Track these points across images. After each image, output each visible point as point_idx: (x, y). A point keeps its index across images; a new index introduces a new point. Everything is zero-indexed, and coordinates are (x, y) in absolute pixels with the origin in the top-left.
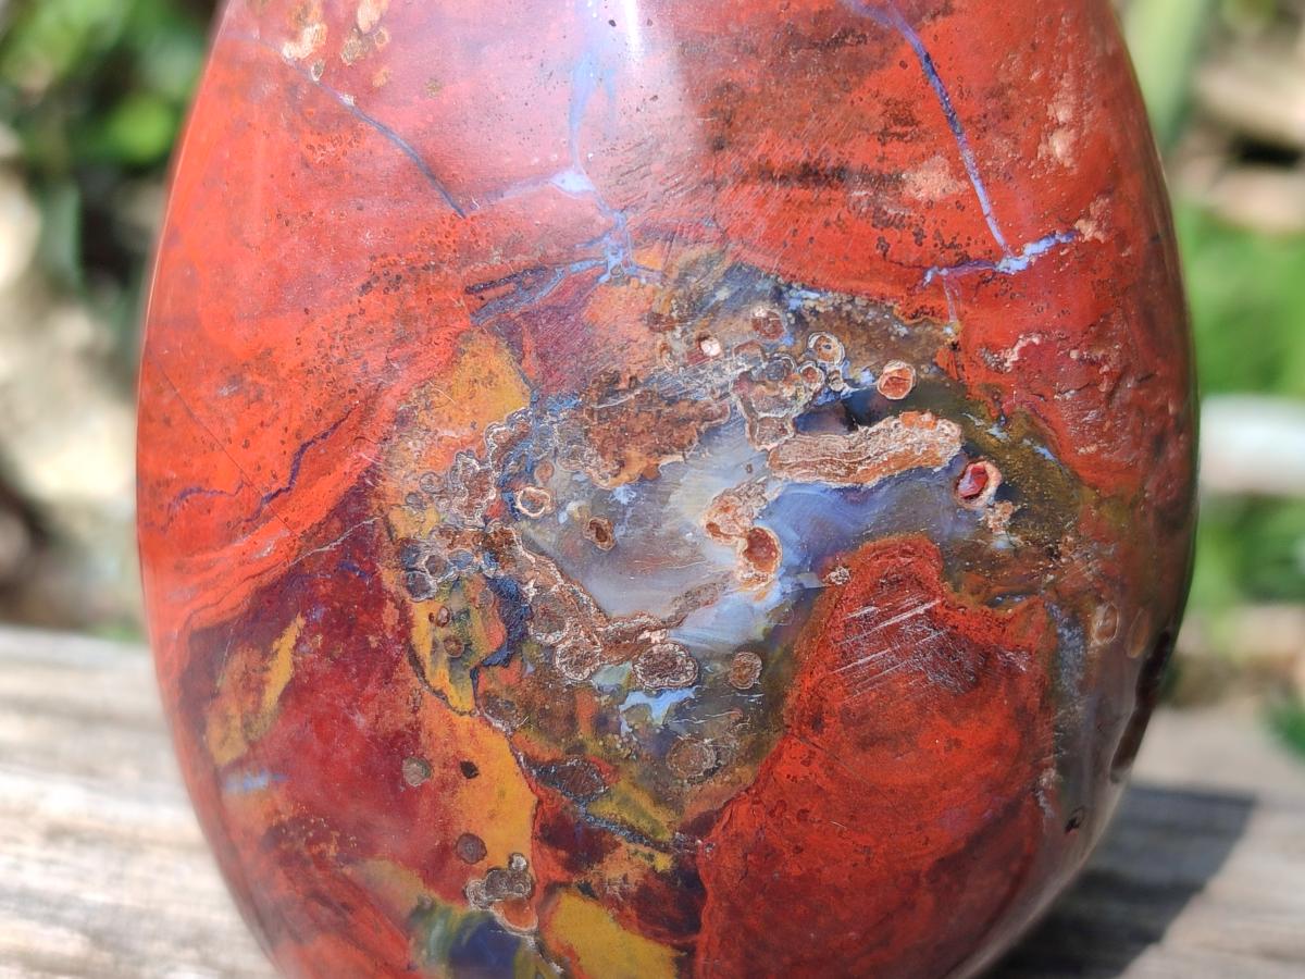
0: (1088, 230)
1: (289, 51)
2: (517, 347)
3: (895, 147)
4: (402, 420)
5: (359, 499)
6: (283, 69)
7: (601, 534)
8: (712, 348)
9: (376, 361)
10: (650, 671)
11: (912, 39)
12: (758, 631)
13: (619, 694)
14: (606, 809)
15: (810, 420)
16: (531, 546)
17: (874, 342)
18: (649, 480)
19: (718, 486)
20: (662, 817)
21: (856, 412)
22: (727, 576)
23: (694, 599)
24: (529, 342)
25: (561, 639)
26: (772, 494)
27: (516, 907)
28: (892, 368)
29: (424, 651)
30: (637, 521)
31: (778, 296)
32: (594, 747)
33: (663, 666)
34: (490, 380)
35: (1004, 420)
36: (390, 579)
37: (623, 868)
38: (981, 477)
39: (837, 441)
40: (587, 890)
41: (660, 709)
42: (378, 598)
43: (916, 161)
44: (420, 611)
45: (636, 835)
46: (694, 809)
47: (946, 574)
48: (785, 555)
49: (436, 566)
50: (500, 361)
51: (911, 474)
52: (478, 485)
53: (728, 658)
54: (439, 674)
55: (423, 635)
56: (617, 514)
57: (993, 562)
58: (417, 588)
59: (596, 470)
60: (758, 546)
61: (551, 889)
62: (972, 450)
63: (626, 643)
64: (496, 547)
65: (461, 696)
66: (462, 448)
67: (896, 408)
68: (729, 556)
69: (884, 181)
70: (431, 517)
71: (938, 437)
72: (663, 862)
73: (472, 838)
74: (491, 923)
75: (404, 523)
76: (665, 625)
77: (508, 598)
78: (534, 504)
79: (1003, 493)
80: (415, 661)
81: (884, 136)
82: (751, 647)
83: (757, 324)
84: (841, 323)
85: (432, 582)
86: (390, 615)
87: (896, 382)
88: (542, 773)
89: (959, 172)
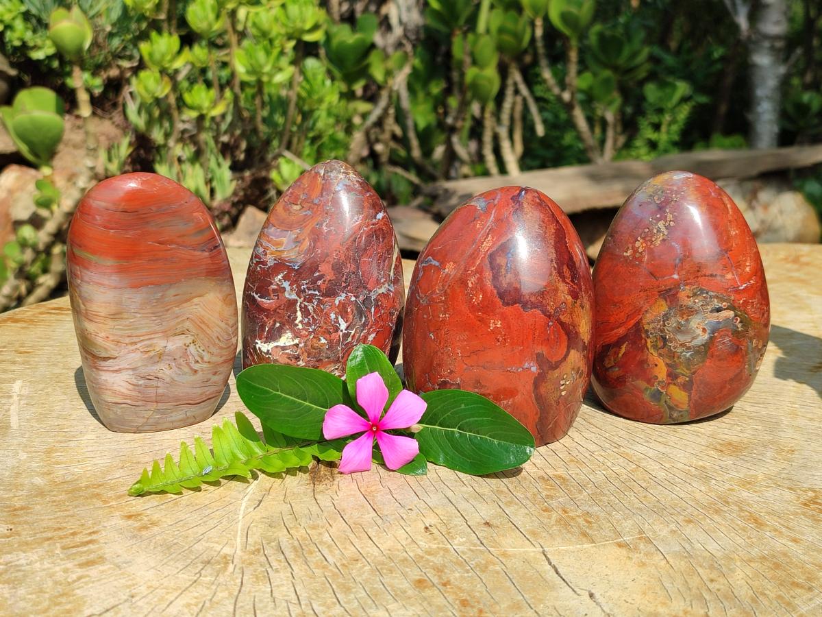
0: (752, 282)
1: (625, 254)
2: (667, 301)
3: (724, 271)
4: (646, 311)
5: (638, 323)
6: (624, 257)
7: (680, 328)
8: (696, 301)
9: (642, 302)
10: (686, 349)
11: (726, 255)
12: (703, 343)
13: (682, 353)
14: (678, 371)
15: (711, 312)
16: (668, 330)
17: (722, 300)
18: (687, 320)
19: (698, 321)
20: (688, 372)
21: (719, 310)
22: (699, 334)
23: (694, 338)
24: (668, 300)
25: (672, 345)
26: (706, 322)
27: (662, 387)
28: (724, 304)
29: (649, 347)
30: (685, 326)
31: (707, 293)
32: (677, 361)
33: (689, 348)
34: (662, 305)
35: (740, 311)
36: (643, 336)
37: (681, 380)
38: (737, 320)
39: (716, 314)
40: (675, 384)
41: (688, 355)
42: (641, 338)
43: (727, 273)
44: (649, 341)
45: (683, 375)
46: (693, 371)
47: (732, 334)
48: (708, 331)
49: (651, 334)
50: (664, 303)
51: (727, 319)
52: (659, 321)
53: (699, 347)
54: (652, 351)
55: (649, 344)
56: (682, 325)
57: (739, 332)
58: (648, 337)
59: (679, 319)
60: (704, 330)
61: (669, 384)
62: (736, 316)
63: (683, 345)
64: (662, 331)
65: (655, 354)
66: (656, 316)
67: (725, 309)
68: (700, 332)
69: (723, 276)
70: (651, 326)
71: (731, 314)
72: (687, 379)
73: (656, 376)
74: (658, 389)
75: (646, 327)
76: (689, 342)
77: (664, 339)
78: (668, 324)
79: (741, 322)
80: (648, 349)
81: (723, 270)
82: (703, 345)
83: (704, 297)
84: (717, 297)
85: (651, 336)
86: (643, 341)
87: (725, 306)
88: (668, 365)
89: (733, 275)
